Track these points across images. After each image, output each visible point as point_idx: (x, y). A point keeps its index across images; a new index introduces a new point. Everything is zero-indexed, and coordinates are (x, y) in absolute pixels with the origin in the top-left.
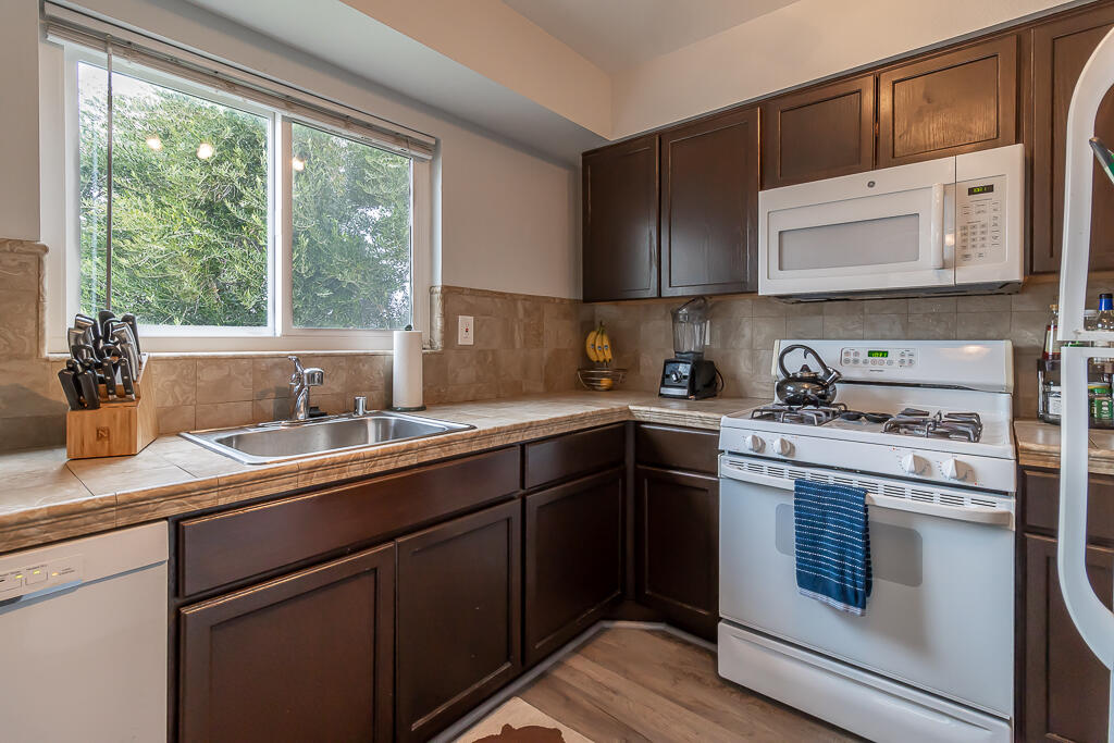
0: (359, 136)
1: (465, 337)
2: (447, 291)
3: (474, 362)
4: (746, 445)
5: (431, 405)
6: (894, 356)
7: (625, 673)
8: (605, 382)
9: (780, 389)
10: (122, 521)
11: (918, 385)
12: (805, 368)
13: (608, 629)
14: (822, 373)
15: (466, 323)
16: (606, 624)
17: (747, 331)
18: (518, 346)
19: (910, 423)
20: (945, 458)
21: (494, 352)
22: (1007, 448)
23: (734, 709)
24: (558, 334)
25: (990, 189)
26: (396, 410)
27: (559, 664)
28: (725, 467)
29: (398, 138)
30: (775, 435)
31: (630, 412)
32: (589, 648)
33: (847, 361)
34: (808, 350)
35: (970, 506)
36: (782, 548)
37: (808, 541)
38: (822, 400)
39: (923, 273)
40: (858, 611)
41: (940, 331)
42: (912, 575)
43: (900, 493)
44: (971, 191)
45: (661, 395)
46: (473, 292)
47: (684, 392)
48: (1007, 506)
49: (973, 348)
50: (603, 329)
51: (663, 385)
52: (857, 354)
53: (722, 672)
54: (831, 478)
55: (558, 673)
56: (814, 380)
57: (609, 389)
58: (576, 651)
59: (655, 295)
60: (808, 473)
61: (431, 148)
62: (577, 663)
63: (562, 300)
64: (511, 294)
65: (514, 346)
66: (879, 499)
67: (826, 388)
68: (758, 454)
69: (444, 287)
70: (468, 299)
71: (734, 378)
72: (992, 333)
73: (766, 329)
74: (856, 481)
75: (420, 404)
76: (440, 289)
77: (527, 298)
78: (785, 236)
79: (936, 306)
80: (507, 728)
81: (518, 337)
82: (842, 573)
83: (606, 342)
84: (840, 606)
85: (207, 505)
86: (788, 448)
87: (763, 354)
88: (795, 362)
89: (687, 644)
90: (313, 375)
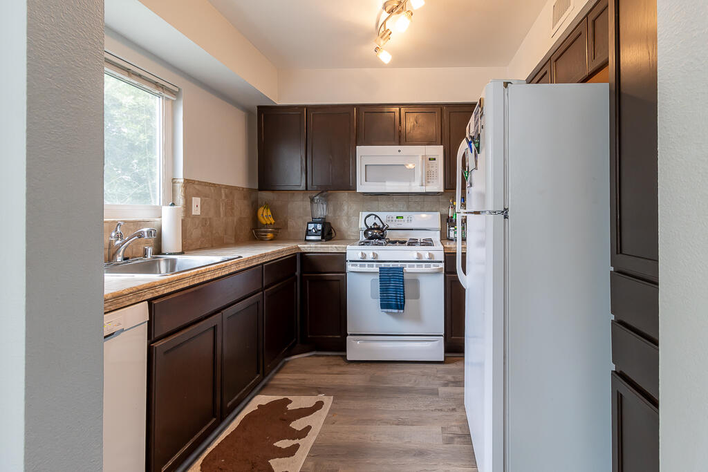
0: (136, 83)
1: (196, 211)
2: (187, 182)
3: (200, 225)
4: (359, 257)
5: (188, 250)
6: (405, 218)
7: (305, 372)
8: (270, 235)
9: (366, 233)
10: (133, 301)
11: (412, 229)
12: (375, 224)
13: (288, 361)
14: (381, 226)
15: (196, 201)
16: (286, 359)
17: (346, 208)
18: (222, 216)
19: (413, 243)
20: (425, 252)
21: (210, 219)
22: (441, 247)
23: (357, 369)
24: (241, 208)
25: (435, 159)
26: (165, 254)
27: (271, 379)
28: (350, 267)
29: (157, 85)
30: (370, 250)
31: (299, 248)
32: (283, 370)
33: (389, 221)
34: (376, 216)
35: (433, 267)
36: (373, 297)
37: (384, 290)
38: (382, 237)
39: (416, 187)
40: (402, 311)
41: (419, 208)
42: (417, 296)
43: (413, 266)
44: (430, 159)
45: (306, 240)
46: (200, 183)
47: (320, 238)
48: (442, 265)
49: (424, 215)
50: (268, 205)
51: (307, 235)
52: (392, 218)
53: (348, 359)
54: (391, 265)
55: (272, 382)
56: (378, 229)
57: (271, 240)
58: (277, 372)
59: (304, 189)
60: (383, 265)
61: (176, 94)
62: (279, 376)
63: (243, 188)
64: (219, 185)
65: (220, 216)
66: (407, 269)
67: (383, 232)
68: (363, 260)
69: (185, 180)
70: (197, 187)
71: (340, 231)
72: (434, 210)
73: (354, 207)
74: (399, 265)
75: (180, 251)
76: (182, 181)
77: (227, 187)
78: (368, 167)
79: (418, 199)
80: (259, 406)
81: (222, 210)
82: (397, 299)
83: (269, 213)
84: (396, 311)
85: (161, 293)
86: (375, 255)
87: (354, 219)
88: (371, 221)
89: (328, 356)
90: (151, 232)
